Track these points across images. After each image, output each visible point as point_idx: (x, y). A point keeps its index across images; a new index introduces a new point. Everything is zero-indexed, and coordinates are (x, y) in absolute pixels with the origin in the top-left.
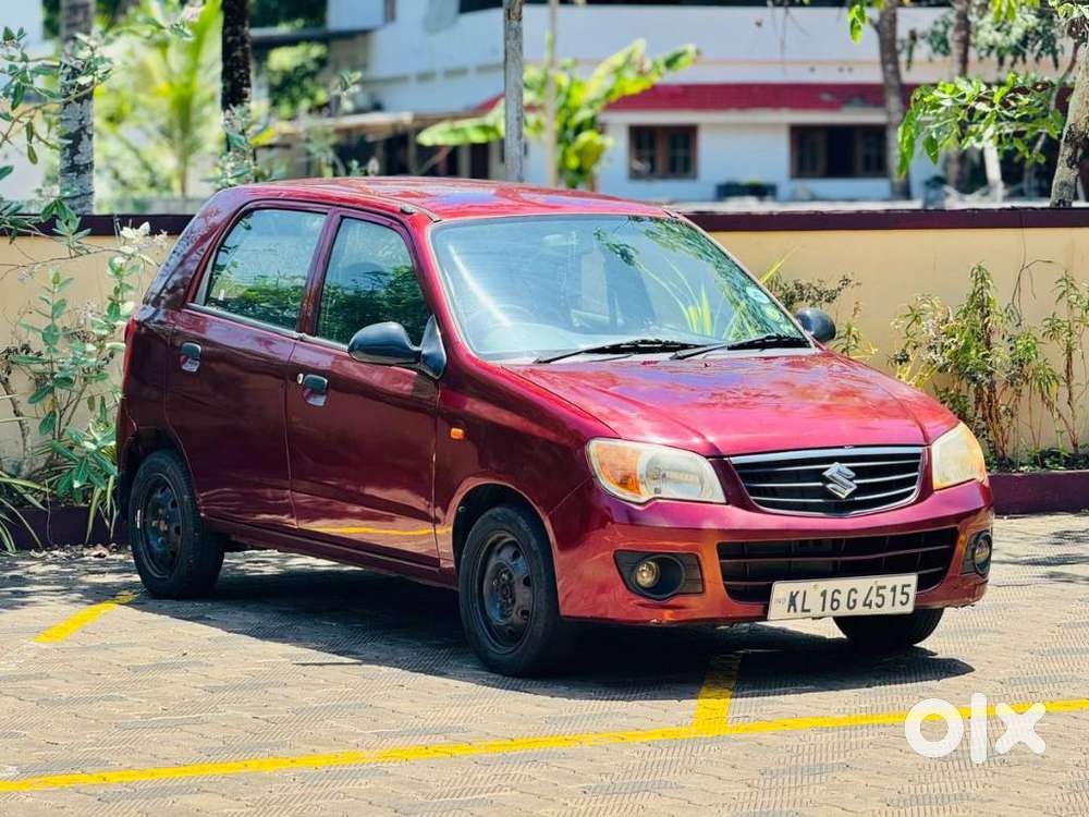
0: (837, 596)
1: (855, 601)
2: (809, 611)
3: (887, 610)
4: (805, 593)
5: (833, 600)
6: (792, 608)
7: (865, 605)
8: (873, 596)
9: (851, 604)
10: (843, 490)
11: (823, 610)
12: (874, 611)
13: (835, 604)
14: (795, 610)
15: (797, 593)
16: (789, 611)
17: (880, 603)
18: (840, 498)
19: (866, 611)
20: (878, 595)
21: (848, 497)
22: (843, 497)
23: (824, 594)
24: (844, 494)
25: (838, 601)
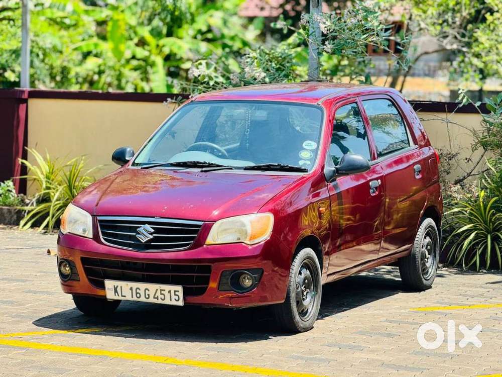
0: (138, 291)
1: (148, 295)
2: (125, 296)
3: (167, 302)
4: (121, 287)
5: (137, 293)
6: (116, 294)
7: (154, 298)
8: (158, 293)
9: (147, 296)
10: (144, 238)
11: (132, 297)
12: (160, 302)
13: (138, 295)
14: (118, 296)
15: (117, 286)
16: (115, 295)
17: (163, 298)
18: (142, 242)
19: (155, 301)
20: (161, 294)
21: (146, 242)
22: (143, 242)
23: (131, 289)
24: (144, 240)
25: (139, 293)
